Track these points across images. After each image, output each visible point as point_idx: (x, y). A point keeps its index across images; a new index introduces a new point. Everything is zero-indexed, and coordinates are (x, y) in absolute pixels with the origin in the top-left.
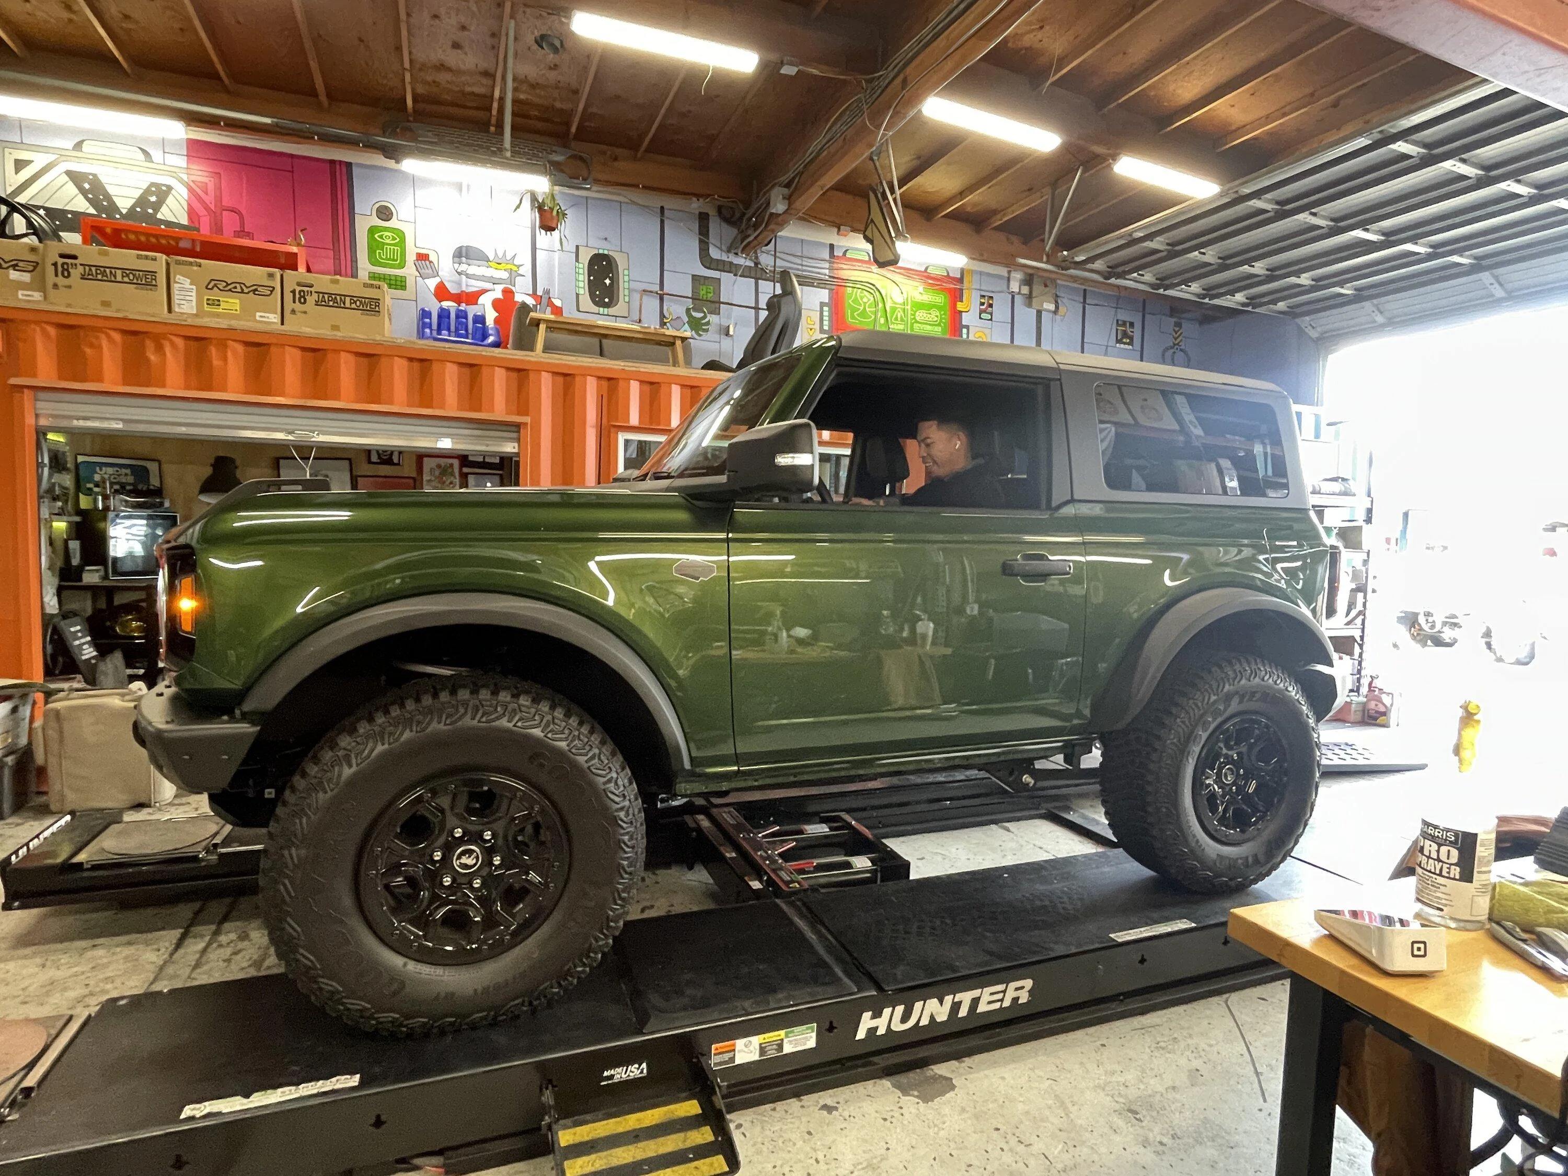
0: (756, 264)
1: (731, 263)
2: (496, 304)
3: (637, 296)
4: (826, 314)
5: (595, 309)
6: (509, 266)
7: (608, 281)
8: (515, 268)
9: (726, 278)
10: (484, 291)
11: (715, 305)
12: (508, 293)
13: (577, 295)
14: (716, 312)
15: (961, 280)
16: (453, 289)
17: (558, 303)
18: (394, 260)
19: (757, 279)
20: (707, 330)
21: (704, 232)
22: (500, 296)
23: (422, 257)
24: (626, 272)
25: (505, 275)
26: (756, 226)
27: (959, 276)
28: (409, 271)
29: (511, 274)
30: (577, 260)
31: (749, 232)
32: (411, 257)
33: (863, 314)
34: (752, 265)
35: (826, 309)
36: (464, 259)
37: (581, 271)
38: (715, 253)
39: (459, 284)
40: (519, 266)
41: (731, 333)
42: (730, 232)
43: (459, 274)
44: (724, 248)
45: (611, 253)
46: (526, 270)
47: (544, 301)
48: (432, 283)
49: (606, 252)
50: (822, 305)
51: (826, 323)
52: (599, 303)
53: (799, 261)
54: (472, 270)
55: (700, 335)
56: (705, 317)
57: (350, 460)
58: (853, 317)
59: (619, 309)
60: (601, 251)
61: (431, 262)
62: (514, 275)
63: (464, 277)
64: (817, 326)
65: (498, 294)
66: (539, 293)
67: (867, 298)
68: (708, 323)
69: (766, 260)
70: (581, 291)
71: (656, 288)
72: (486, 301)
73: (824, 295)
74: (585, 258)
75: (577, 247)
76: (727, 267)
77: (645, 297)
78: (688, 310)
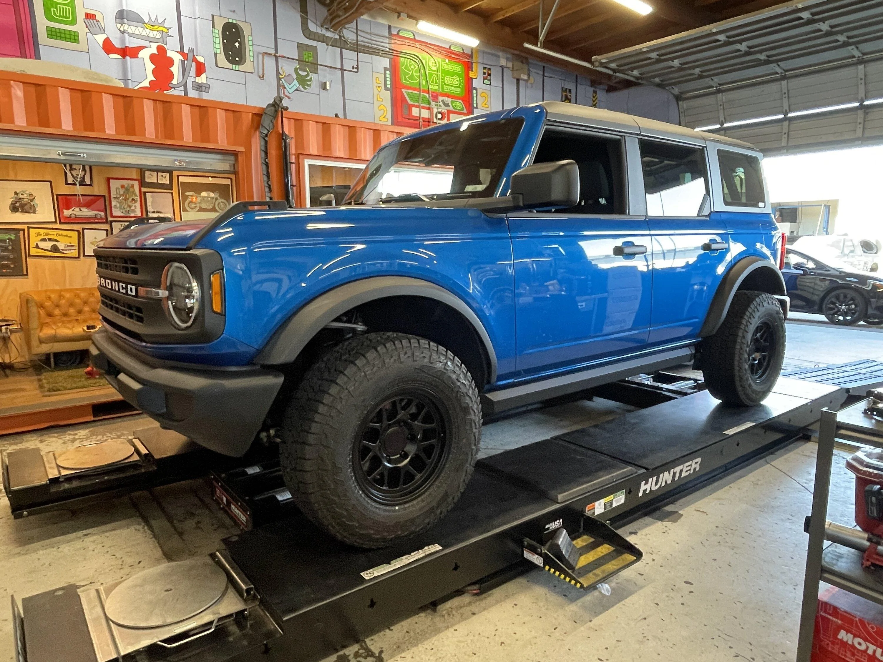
0: (340, 37)
1: (324, 35)
2: (152, 58)
3: (261, 56)
4: (388, 76)
5: (230, 66)
6: (160, 28)
7: (237, 44)
8: (165, 30)
9: (321, 46)
10: (142, 48)
11: (314, 66)
12: (161, 50)
13: (216, 54)
14: (316, 71)
15: (471, 56)
16: (117, 45)
17: (200, 59)
18: (66, 17)
19: (341, 48)
20: (308, 85)
21: (304, 10)
22: (155, 52)
23: (89, 16)
24: (250, 38)
25: (158, 36)
26: (346, 10)
27: (470, 53)
28: (80, 27)
29: (162, 35)
30: (213, 27)
31: (340, 13)
32: (81, 17)
33: (412, 77)
34: (337, 37)
35: (388, 72)
36: (125, 21)
37: (217, 35)
38: (313, 27)
39: (123, 40)
40: (168, 29)
41: (328, 87)
42: (323, 12)
43: (123, 32)
44: (318, 23)
45: (238, 23)
46: (174, 32)
47: (190, 56)
48: (100, 38)
49: (234, 22)
50: (385, 69)
51: (388, 83)
52: (232, 62)
53: (369, 37)
54: (131, 29)
55: (305, 89)
56: (307, 75)
57: (50, 182)
58: (406, 80)
59: (247, 66)
60: (231, 21)
61: (97, 21)
62: (165, 35)
63: (126, 35)
64: (383, 85)
65: (153, 49)
66: (186, 51)
67: (414, 66)
68: (310, 80)
69: (349, 35)
70: (218, 51)
71: (273, 52)
72: (144, 54)
73: (386, 62)
74: (219, 26)
75: (213, 16)
76: (321, 39)
77: (266, 58)
78: (296, 69)
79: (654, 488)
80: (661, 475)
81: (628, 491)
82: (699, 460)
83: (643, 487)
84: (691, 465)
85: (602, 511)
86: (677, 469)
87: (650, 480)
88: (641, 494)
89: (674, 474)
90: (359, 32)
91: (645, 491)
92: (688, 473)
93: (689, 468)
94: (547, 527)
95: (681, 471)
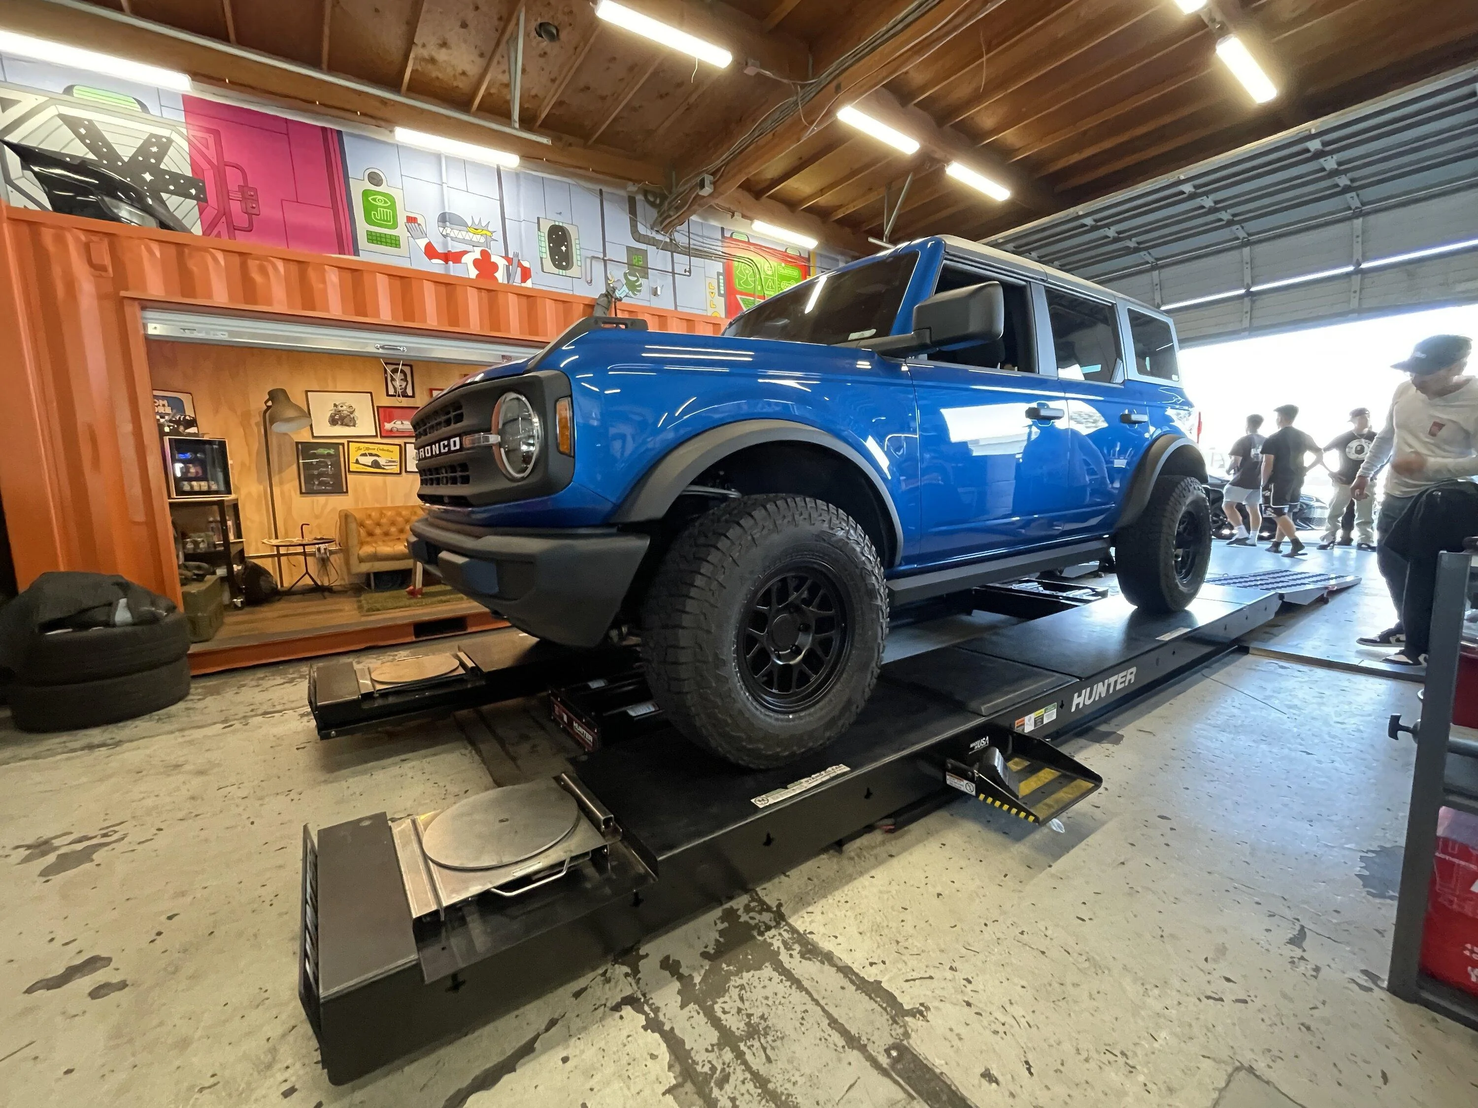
0: (671, 240)
1: (654, 238)
2: (476, 263)
3: (588, 261)
4: (722, 281)
5: (556, 271)
6: (484, 232)
7: (564, 248)
8: (489, 234)
9: (651, 250)
10: (465, 252)
11: (644, 271)
12: (485, 254)
13: (541, 258)
14: (645, 276)
15: (808, 260)
16: (440, 249)
17: (526, 264)
18: (387, 221)
19: (672, 252)
20: (639, 291)
21: (633, 211)
22: (479, 257)
23: (411, 220)
24: (577, 242)
25: (482, 240)
26: (678, 209)
27: (807, 256)
28: (401, 231)
29: (486, 238)
30: (539, 230)
31: (671, 213)
32: (402, 220)
33: (746, 283)
34: (668, 240)
35: (721, 277)
36: (448, 224)
37: (543, 239)
38: (642, 229)
39: (445, 245)
40: (492, 233)
41: (659, 293)
42: (653, 213)
43: (445, 236)
44: (648, 226)
45: (564, 225)
46: (499, 235)
47: (515, 262)
48: (422, 243)
49: (561, 224)
50: (719, 274)
51: (722, 288)
52: (559, 266)
53: (701, 240)
54: (454, 233)
55: (635, 295)
56: (637, 280)
57: (371, 393)
58: (740, 285)
59: (574, 271)
60: (557, 223)
61: (419, 225)
62: (489, 239)
63: (449, 239)
64: (716, 291)
65: (477, 254)
66: (511, 255)
67: (749, 271)
68: (640, 285)
69: (681, 238)
70: (544, 256)
71: (601, 256)
72: (468, 259)
73: (719, 267)
74: (545, 229)
75: (538, 218)
76: (651, 242)
77: (593, 262)
78: (625, 274)
79: (1088, 702)
80: (1095, 686)
81: (1060, 704)
82: (1134, 670)
83: (1076, 700)
84: (1126, 676)
85: (1032, 728)
86: (1112, 680)
87: (1084, 691)
88: (1073, 709)
89: (1109, 685)
90: (691, 236)
91: (1078, 705)
92: (1123, 685)
93: (1124, 679)
94: (972, 746)
95: (1116, 682)
